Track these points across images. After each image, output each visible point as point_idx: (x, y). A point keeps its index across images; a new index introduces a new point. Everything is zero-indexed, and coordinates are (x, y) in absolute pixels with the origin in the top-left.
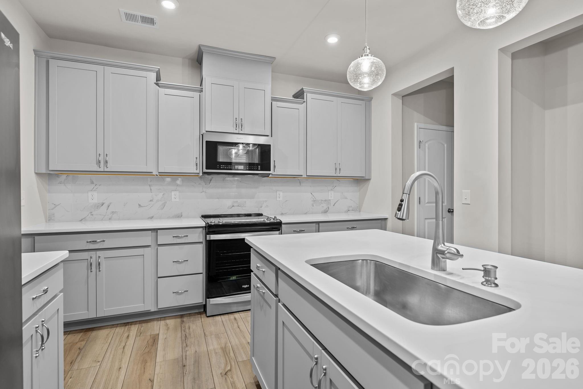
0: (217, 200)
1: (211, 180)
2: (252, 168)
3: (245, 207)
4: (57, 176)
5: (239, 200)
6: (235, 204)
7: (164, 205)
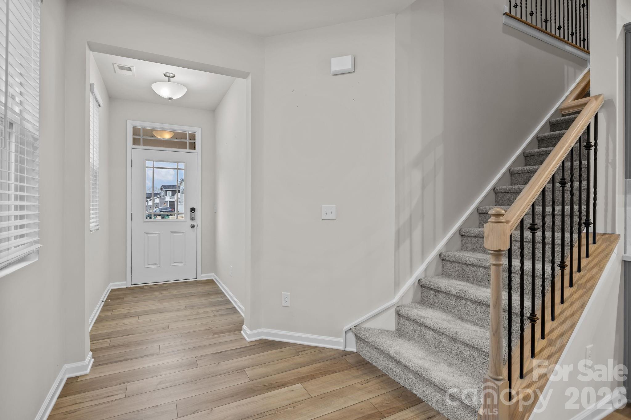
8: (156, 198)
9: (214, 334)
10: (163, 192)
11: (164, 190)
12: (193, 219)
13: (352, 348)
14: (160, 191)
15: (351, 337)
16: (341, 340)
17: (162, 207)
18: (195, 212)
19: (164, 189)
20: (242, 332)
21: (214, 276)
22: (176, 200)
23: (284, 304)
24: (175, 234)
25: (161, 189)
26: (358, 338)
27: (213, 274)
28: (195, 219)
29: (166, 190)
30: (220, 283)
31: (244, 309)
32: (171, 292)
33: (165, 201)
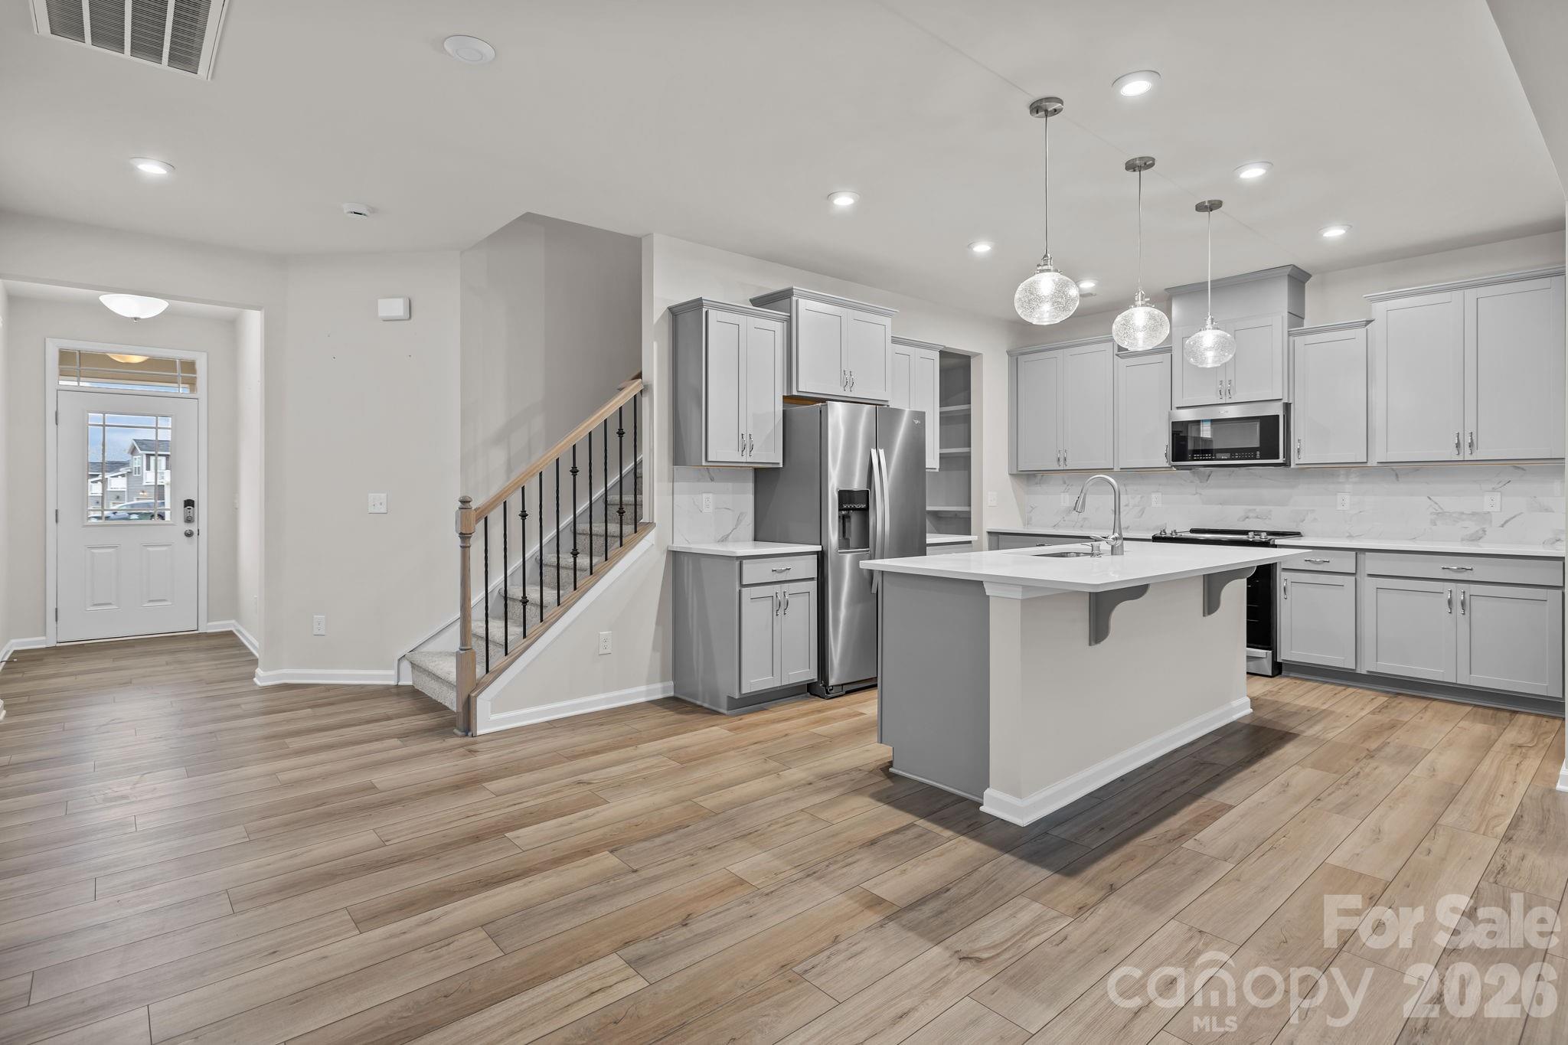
0: (1221, 506)
1: (1209, 476)
2: (1244, 455)
3: (1270, 519)
4: (1034, 476)
5: (1259, 508)
6: (1251, 515)
7: (1143, 511)
8: (117, 476)
9: (208, 684)
10: (139, 461)
11: (142, 455)
12: (189, 520)
13: (407, 681)
14: (125, 457)
15: (406, 666)
16: (393, 672)
17: (135, 502)
18: (193, 507)
19: (140, 452)
20: (255, 679)
21: (234, 626)
22: (167, 484)
23: (316, 632)
24: (150, 549)
25: (133, 451)
26: (413, 665)
27: (233, 621)
28: (193, 521)
29: (147, 455)
30: (243, 635)
31: (257, 644)
32: (139, 649)
33: (145, 484)
